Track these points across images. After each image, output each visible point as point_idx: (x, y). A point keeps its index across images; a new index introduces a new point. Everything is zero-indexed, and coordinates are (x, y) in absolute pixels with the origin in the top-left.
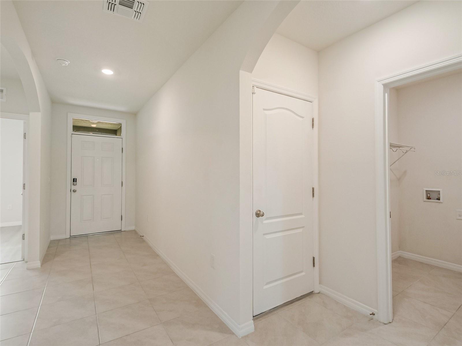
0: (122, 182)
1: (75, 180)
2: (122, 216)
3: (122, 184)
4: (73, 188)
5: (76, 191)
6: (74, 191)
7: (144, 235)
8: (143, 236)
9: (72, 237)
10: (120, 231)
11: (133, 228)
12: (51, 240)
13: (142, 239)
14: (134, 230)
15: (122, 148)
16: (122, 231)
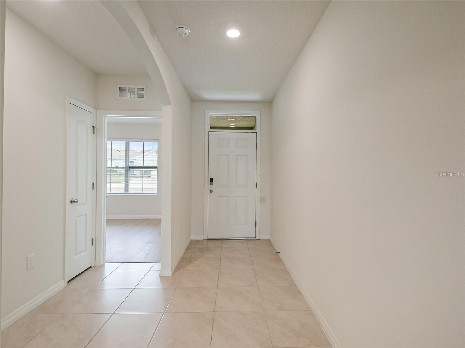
0: (256, 183)
1: (211, 180)
2: (256, 222)
3: (256, 185)
4: (211, 188)
5: (212, 191)
6: (211, 191)
7: (281, 252)
8: (279, 253)
9: (210, 239)
10: (254, 239)
11: (268, 237)
12: (192, 239)
13: (278, 255)
14: (269, 240)
15: (257, 144)
16: (256, 239)
